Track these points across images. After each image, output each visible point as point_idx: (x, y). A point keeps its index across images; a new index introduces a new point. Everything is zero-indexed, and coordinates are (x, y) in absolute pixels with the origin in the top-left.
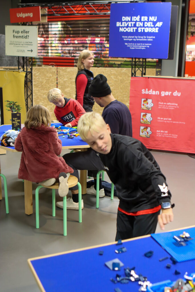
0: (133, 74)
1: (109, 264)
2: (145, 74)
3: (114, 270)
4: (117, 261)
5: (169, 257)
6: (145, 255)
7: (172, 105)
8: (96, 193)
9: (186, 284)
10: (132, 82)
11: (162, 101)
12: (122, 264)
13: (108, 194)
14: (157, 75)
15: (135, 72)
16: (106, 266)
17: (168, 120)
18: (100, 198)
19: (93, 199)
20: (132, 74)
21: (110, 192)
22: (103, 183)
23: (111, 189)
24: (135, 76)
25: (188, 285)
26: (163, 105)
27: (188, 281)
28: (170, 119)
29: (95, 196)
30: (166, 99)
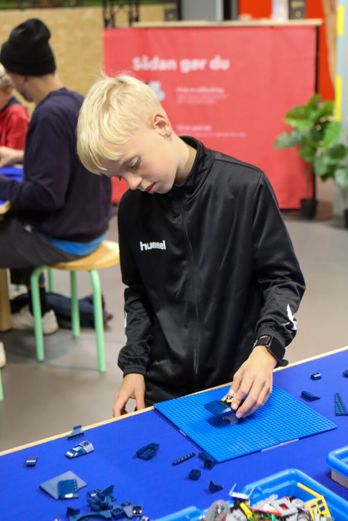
0: (108, 22)
1: (51, 486)
2: (137, 20)
3: (62, 498)
4: (69, 476)
5: (197, 452)
6: (139, 455)
7: (211, 93)
8: (34, 323)
9: (232, 510)
10: (108, 42)
11: (185, 84)
12: (81, 483)
13: (65, 323)
14: (167, 19)
15: (113, 16)
16: (43, 491)
17: (203, 131)
18: (45, 335)
19: (28, 341)
20: (106, 22)
21: (69, 319)
22: (50, 299)
23: (70, 311)
24: (113, 26)
25: (237, 513)
26: (188, 93)
27: (237, 502)
28: (208, 128)
29: (31, 332)
30: (195, 78)
